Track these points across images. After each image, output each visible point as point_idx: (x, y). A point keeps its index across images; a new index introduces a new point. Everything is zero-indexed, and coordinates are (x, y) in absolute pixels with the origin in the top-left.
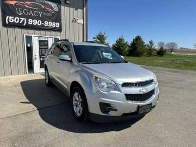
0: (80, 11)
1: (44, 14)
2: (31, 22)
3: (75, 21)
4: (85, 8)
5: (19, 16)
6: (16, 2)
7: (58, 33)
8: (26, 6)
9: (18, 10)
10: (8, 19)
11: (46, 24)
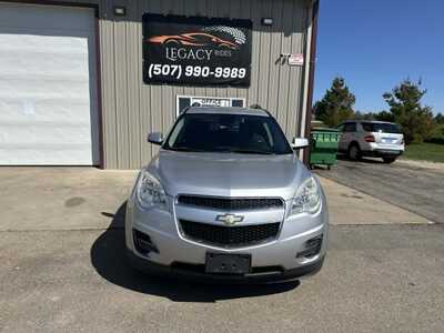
0: (297, 36)
1: (216, 52)
2: (190, 71)
3: (282, 60)
4: (310, 29)
5: (170, 63)
6: (166, 37)
7: (242, 91)
8: (184, 43)
9: (170, 51)
10: (153, 70)
11: (219, 72)
